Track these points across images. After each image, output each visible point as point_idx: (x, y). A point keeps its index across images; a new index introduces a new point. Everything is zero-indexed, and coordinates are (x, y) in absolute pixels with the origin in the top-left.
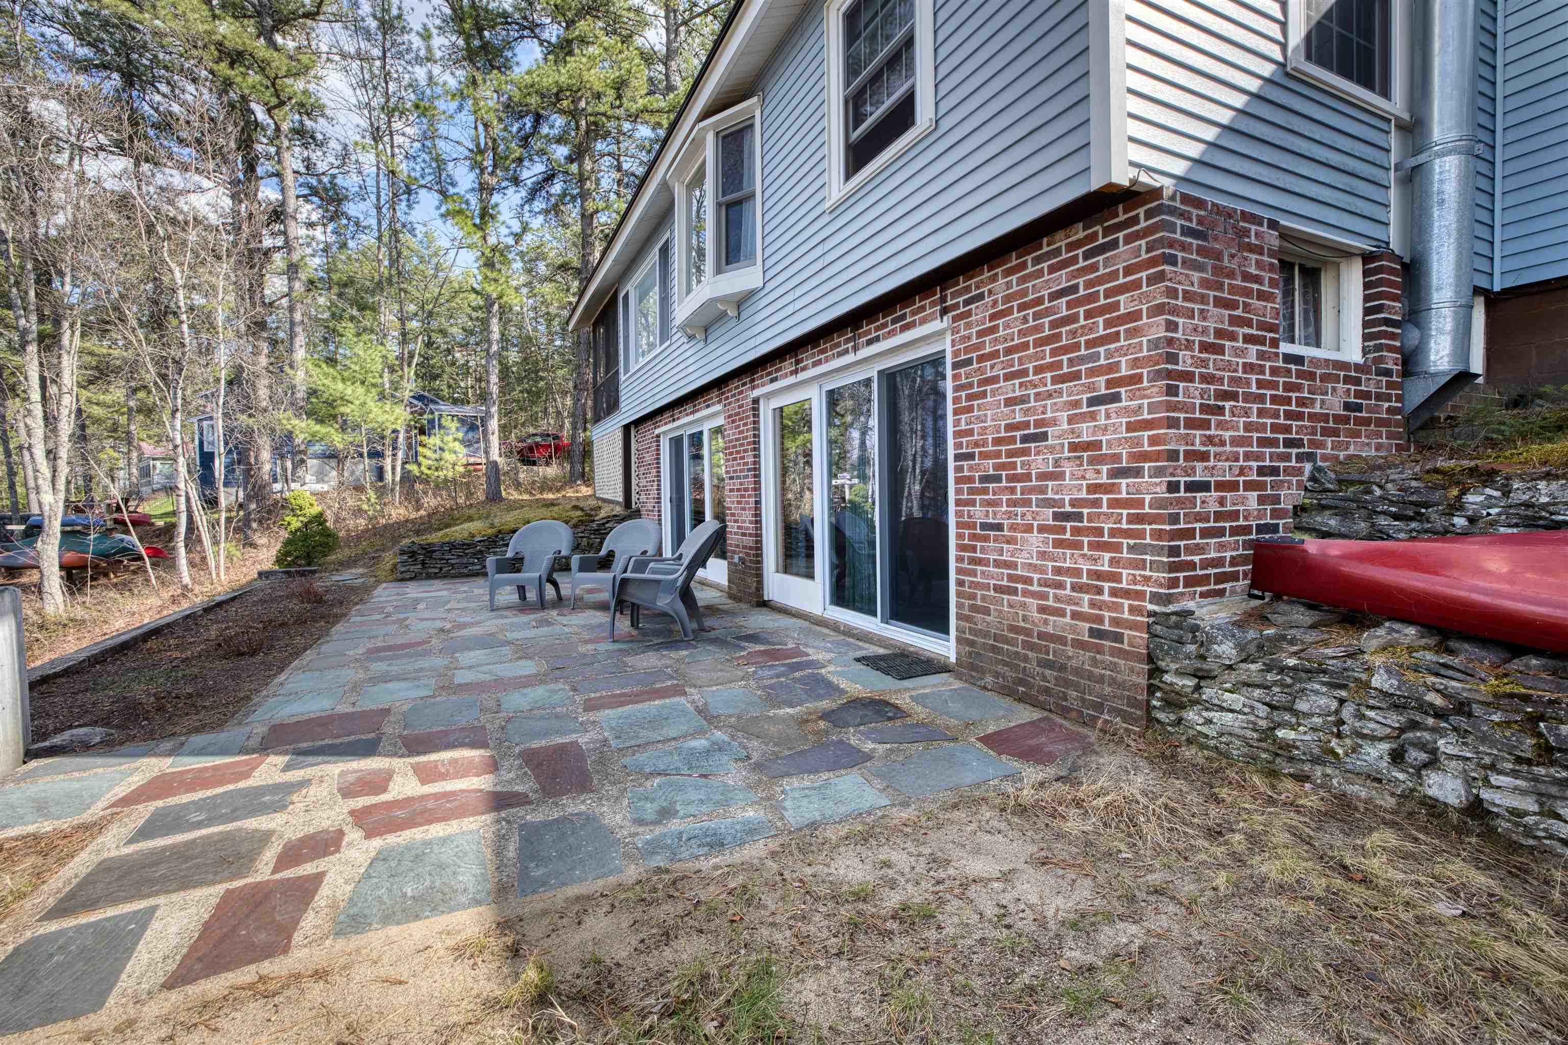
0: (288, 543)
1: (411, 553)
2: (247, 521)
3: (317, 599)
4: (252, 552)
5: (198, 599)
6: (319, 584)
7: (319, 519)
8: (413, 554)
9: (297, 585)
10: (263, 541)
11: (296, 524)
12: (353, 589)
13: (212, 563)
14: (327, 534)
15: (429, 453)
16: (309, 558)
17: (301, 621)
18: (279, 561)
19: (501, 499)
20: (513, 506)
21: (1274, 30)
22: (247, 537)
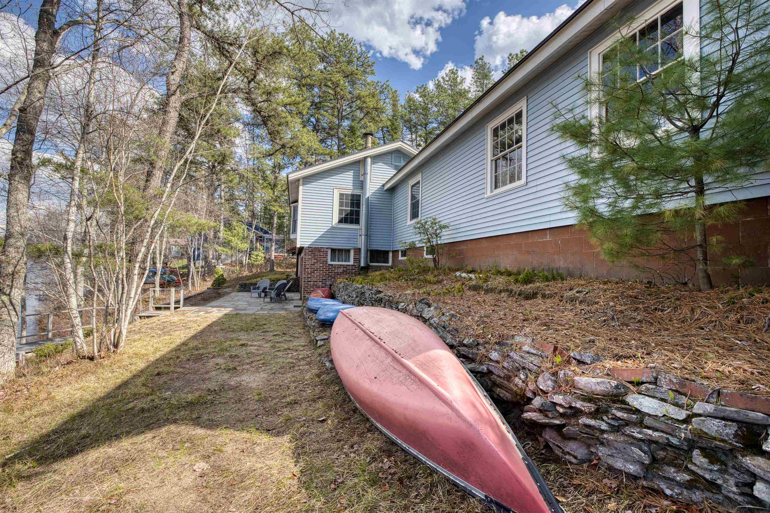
0: (214, 281)
1: (241, 285)
2: (204, 275)
3: (219, 294)
4: (205, 283)
5: (193, 293)
6: (220, 291)
7: (222, 275)
8: (242, 285)
9: (215, 291)
10: (209, 279)
11: (217, 276)
12: (227, 293)
13: (196, 285)
14: (225, 280)
15: (254, 257)
16: (219, 285)
17: (215, 297)
18: (212, 285)
19: (274, 271)
20: (276, 273)
21: (331, 223)
22: (204, 278)
